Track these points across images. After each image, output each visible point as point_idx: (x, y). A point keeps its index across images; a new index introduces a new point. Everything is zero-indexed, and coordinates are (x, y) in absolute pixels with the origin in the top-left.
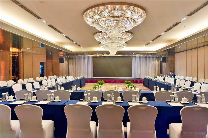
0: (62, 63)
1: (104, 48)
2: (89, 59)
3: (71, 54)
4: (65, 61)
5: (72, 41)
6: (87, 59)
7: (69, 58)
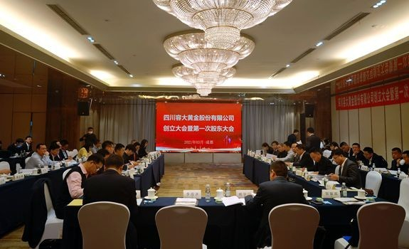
0: (84, 115)
1: (184, 77)
2: (147, 106)
3: (106, 93)
4: (91, 112)
5: (111, 58)
6: (142, 107)
7: (101, 104)
